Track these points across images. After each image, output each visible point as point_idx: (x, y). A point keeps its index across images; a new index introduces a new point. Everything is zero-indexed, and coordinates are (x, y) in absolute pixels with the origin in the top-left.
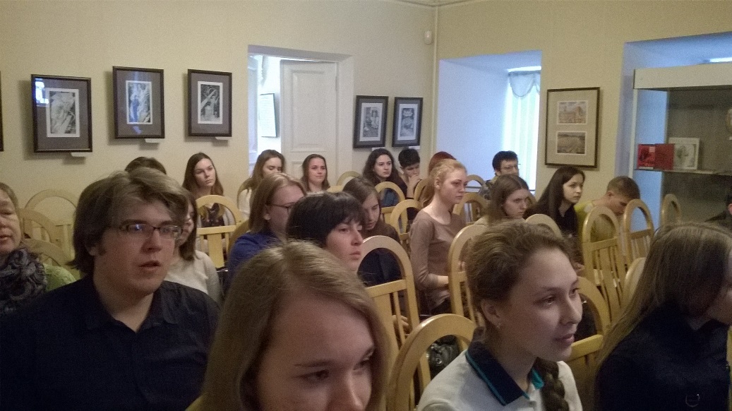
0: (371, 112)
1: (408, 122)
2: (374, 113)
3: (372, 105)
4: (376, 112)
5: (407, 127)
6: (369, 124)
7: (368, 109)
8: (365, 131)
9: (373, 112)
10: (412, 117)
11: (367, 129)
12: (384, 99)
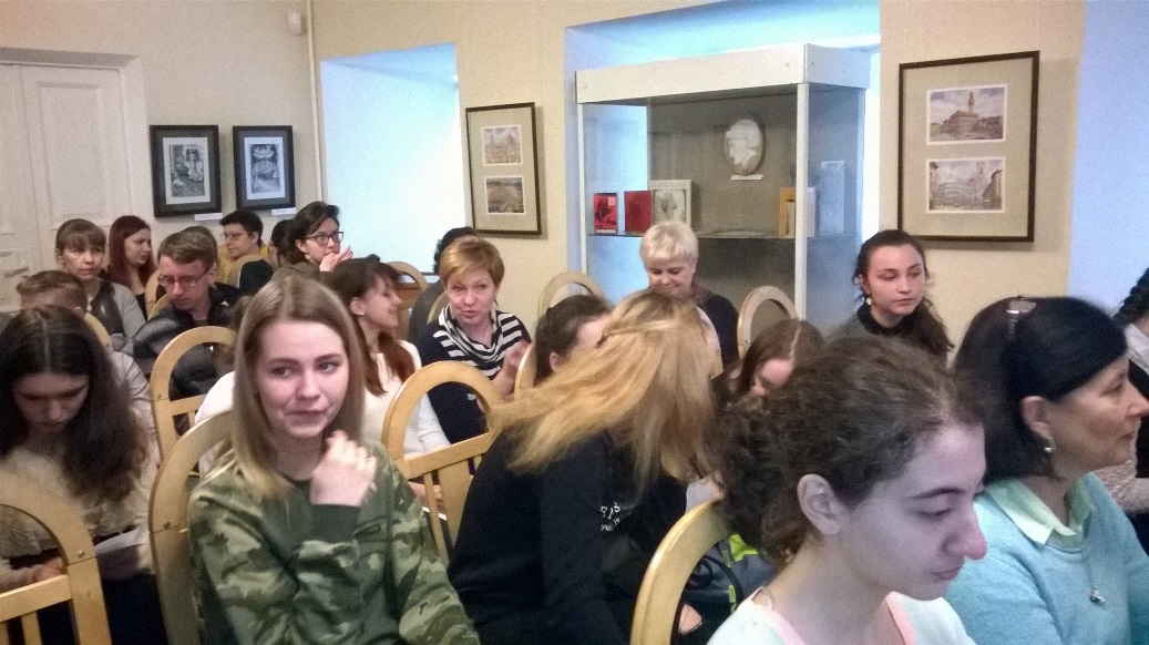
0: (184, 153)
1: (267, 167)
2: (192, 156)
3: (186, 142)
4: (196, 152)
5: (263, 176)
6: (183, 174)
7: (177, 149)
8: (175, 187)
9: (188, 152)
10: (274, 159)
11: (178, 182)
12: (211, 131)
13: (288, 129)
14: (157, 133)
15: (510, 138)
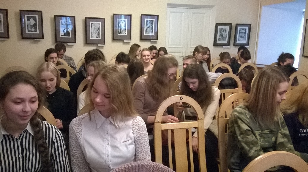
0: (223, 30)
1: (243, 35)
2: (225, 31)
4: (226, 30)
5: (242, 37)
6: (222, 35)
7: (221, 29)
8: (219, 39)
9: (224, 30)
10: (245, 33)
11: (220, 37)
12: (230, 25)
13: (250, 25)
14: (217, 25)
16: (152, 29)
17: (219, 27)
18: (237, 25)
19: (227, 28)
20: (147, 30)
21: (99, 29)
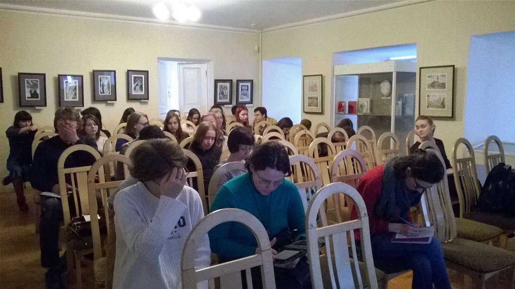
1: (245, 92)
4: (226, 87)
5: (244, 95)
6: (222, 93)
7: (221, 86)
8: (220, 97)
9: (224, 87)
10: (247, 90)
11: (221, 96)
12: (231, 81)
13: (252, 81)
14: (216, 81)
15: (315, 85)
16: (141, 87)
17: (219, 84)
18: (238, 81)
19: (228, 85)
20: (135, 88)
21: (76, 88)
